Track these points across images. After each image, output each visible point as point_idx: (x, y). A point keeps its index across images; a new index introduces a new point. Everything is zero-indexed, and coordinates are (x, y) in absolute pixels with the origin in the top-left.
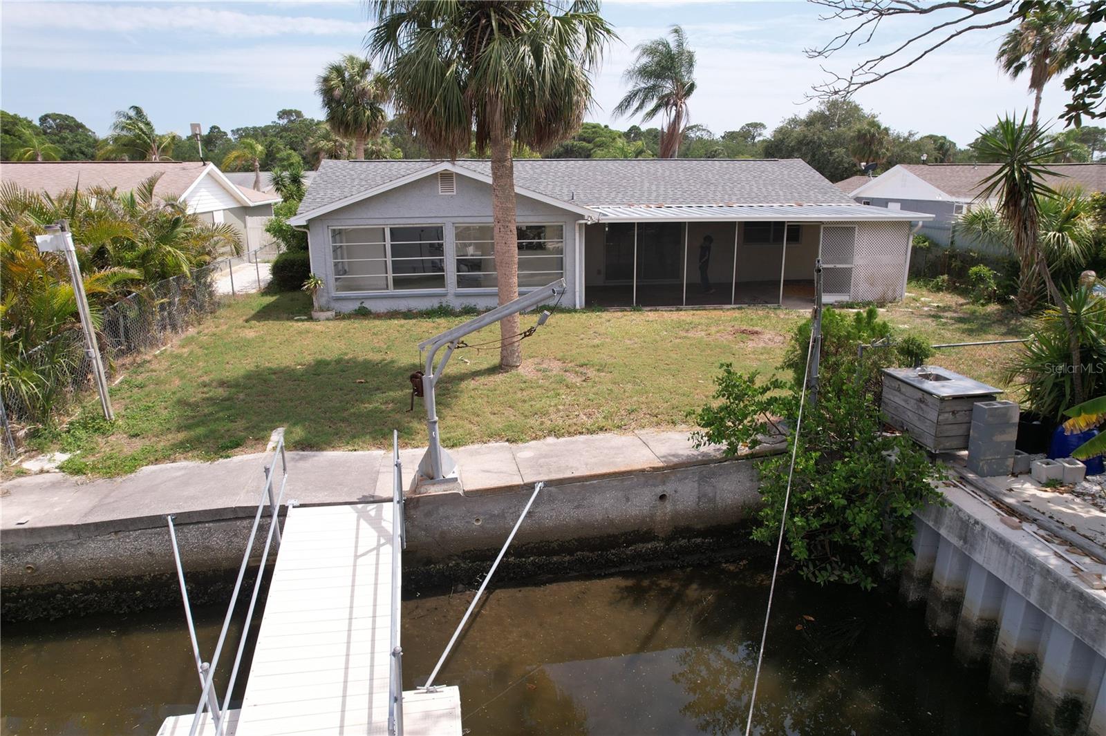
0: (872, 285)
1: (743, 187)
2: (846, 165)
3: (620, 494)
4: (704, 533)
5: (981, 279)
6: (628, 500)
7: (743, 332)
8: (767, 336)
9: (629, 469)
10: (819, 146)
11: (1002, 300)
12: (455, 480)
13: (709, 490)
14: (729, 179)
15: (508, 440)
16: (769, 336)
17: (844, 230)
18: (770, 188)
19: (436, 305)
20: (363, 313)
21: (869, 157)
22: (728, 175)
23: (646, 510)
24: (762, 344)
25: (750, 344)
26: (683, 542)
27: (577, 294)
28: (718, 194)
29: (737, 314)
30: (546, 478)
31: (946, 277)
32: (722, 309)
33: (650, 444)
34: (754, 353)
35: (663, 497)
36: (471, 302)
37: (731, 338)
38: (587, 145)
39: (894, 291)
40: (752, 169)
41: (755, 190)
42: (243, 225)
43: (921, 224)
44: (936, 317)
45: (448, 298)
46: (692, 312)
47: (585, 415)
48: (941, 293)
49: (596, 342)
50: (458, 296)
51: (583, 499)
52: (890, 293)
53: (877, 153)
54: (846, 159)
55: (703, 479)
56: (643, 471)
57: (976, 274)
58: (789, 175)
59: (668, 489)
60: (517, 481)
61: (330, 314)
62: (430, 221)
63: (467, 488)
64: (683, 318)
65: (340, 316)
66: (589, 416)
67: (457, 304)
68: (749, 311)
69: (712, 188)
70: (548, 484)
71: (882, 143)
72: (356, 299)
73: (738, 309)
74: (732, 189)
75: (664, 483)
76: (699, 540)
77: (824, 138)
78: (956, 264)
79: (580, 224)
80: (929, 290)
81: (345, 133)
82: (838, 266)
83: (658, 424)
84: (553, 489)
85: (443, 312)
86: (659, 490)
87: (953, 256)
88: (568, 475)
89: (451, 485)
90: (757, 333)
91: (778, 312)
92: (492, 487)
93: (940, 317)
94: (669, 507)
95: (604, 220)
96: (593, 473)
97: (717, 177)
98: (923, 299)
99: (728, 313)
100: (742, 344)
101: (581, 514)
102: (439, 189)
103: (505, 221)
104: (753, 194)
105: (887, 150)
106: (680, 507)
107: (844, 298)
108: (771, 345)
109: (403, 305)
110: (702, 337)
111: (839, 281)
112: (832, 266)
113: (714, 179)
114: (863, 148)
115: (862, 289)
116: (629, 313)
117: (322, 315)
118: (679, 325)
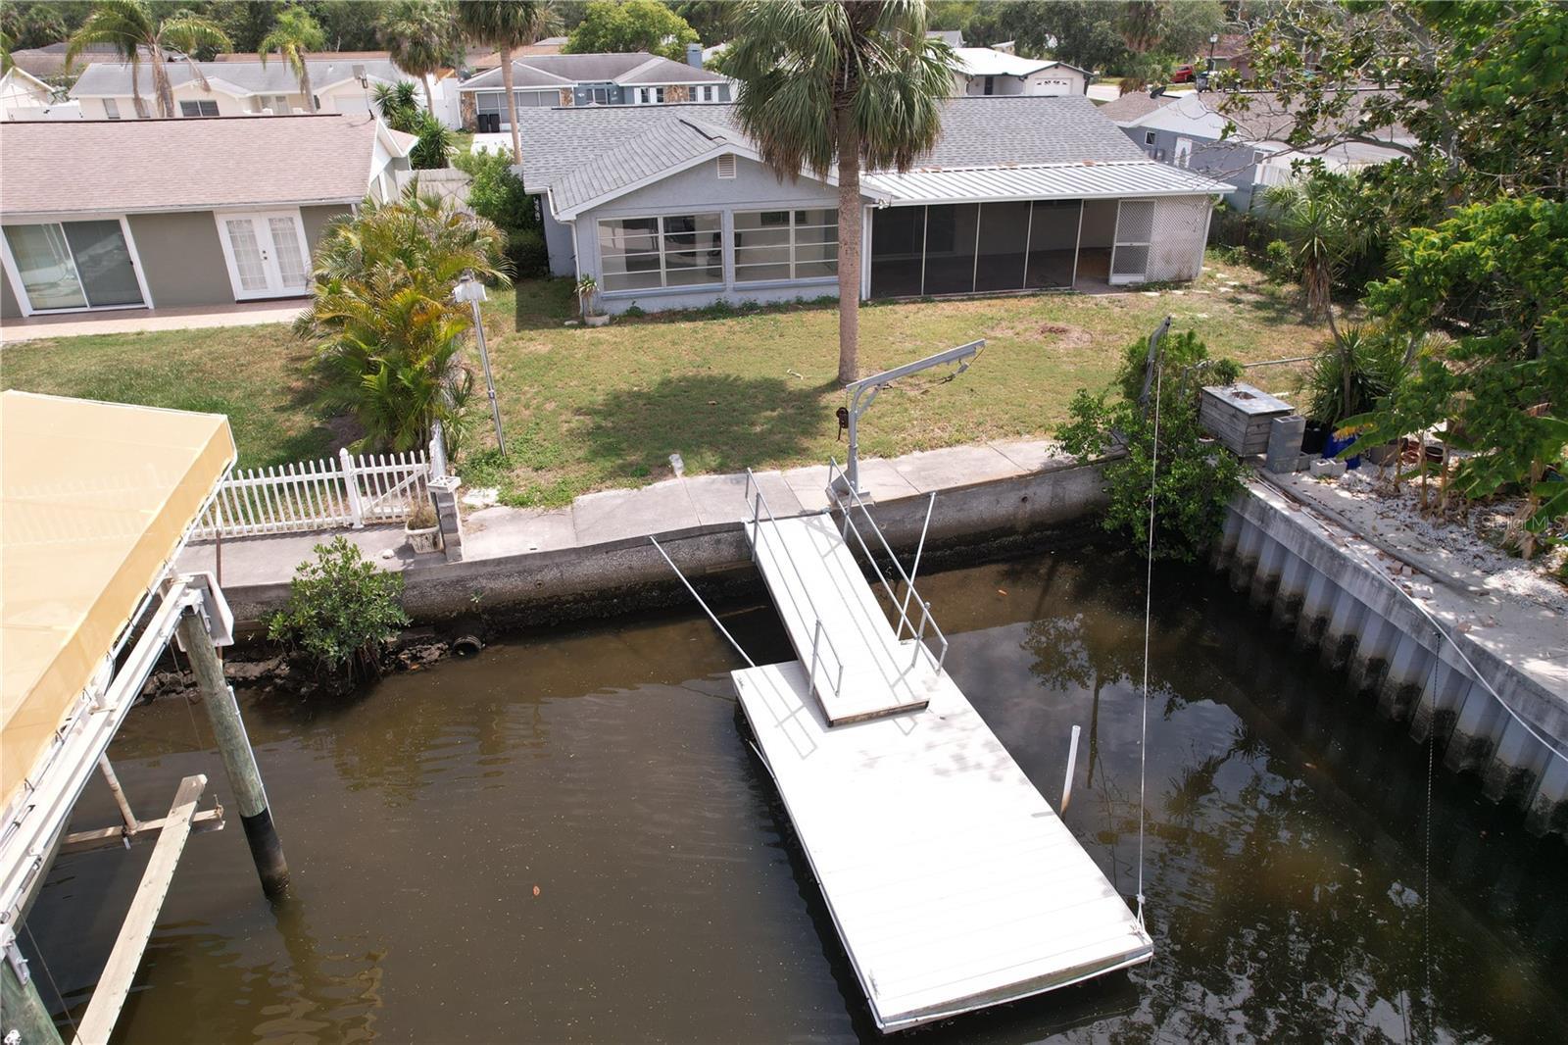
0: (1168, 262)
1: (1023, 139)
2: (1112, 45)
3: (992, 498)
4: (1053, 527)
5: (1277, 255)
6: (998, 502)
7: (1051, 330)
8: (1075, 335)
9: (1000, 478)
11: (1298, 280)
12: (868, 494)
13: (1059, 491)
14: (1007, 127)
15: (881, 456)
16: (1076, 335)
17: (1142, 205)
18: (1055, 140)
19: (714, 302)
20: (635, 316)
21: (1143, 35)
22: (1003, 123)
23: (1011, 510)
24: (1072, 345)
25: (1062, 346)
26: (1036, 535)
27: (864, 284)
28: (997, 149)
29: (1032, 303)
30: (937, 489)
31: (1243, 248)
32: (1016, 297)
33: (1007, 454)
34: (1067, 355)
35: (1024, 499)
36: (751, 297)
37: (1041, 338)
39: (1191, 268)
40: (1029, 111)
41: (1038, 142)
43: (1221, 197)
44: (1235, 301)
45: (726, 293)
46: (986, 302)
47: (939, 428)
48: (1238, 268)
49: (909, 346)
50: (736, 290)
51: (964, 504)
52: (1186, 271)
53: (1153, 28)
54: (1111, 36)
55: (1056, 482)
56: (1011, 478)
57: (1274, 250)
58: (1073, 119)
59: (1029, 492)
60: (914, 492)
61: (606, 318)
62: (707, 209)
63: (877, 500)
64: (981, 311)
65: (616, 321)
66: (943, 430)
67: (735, 300)
68: (1045, 299)
69: (989, 141)
70: (940, 493)
71: (1159, 16)
72: (629, 298)
73: (1033, 295)
74: (1012, 141)
75: (1026, 487)
76: (1049, 533)
78: (1254, 234)
79: (868, 209)
80: (1225, 263)
82: (1135, 244)
83: (1006, 435)
84: (942, 497)
85: (719, 311)
86: (1022, 493)
87: (1251, 224)
88: (952, 485)
89: (867, 498)
90: (1063, 331)
91: (1075, 298)
92: (896, 498)
93: (1239, 302)
94: (1028, 507)
95: (895, 203)
96: (971, 482)
97: (992, 124)
98: (1219, 275)
99: (1024, 301)
100: (1053, 345)
101: (962, 516)
102: (720, 174)
104: (1036, 149)
105: (1166, 25)
106: (1037, 506)
107: (1139, 278)
108: (1081, 345)
109: (677, 304)
110: (1012, 338)
111: (1134, 260)
112: (1128, 244)
113: (989, 127)
114: (1135, 22)
115: (1157, 268)
116: (923, 306)
117: (599, 320)
118: (982, 320)
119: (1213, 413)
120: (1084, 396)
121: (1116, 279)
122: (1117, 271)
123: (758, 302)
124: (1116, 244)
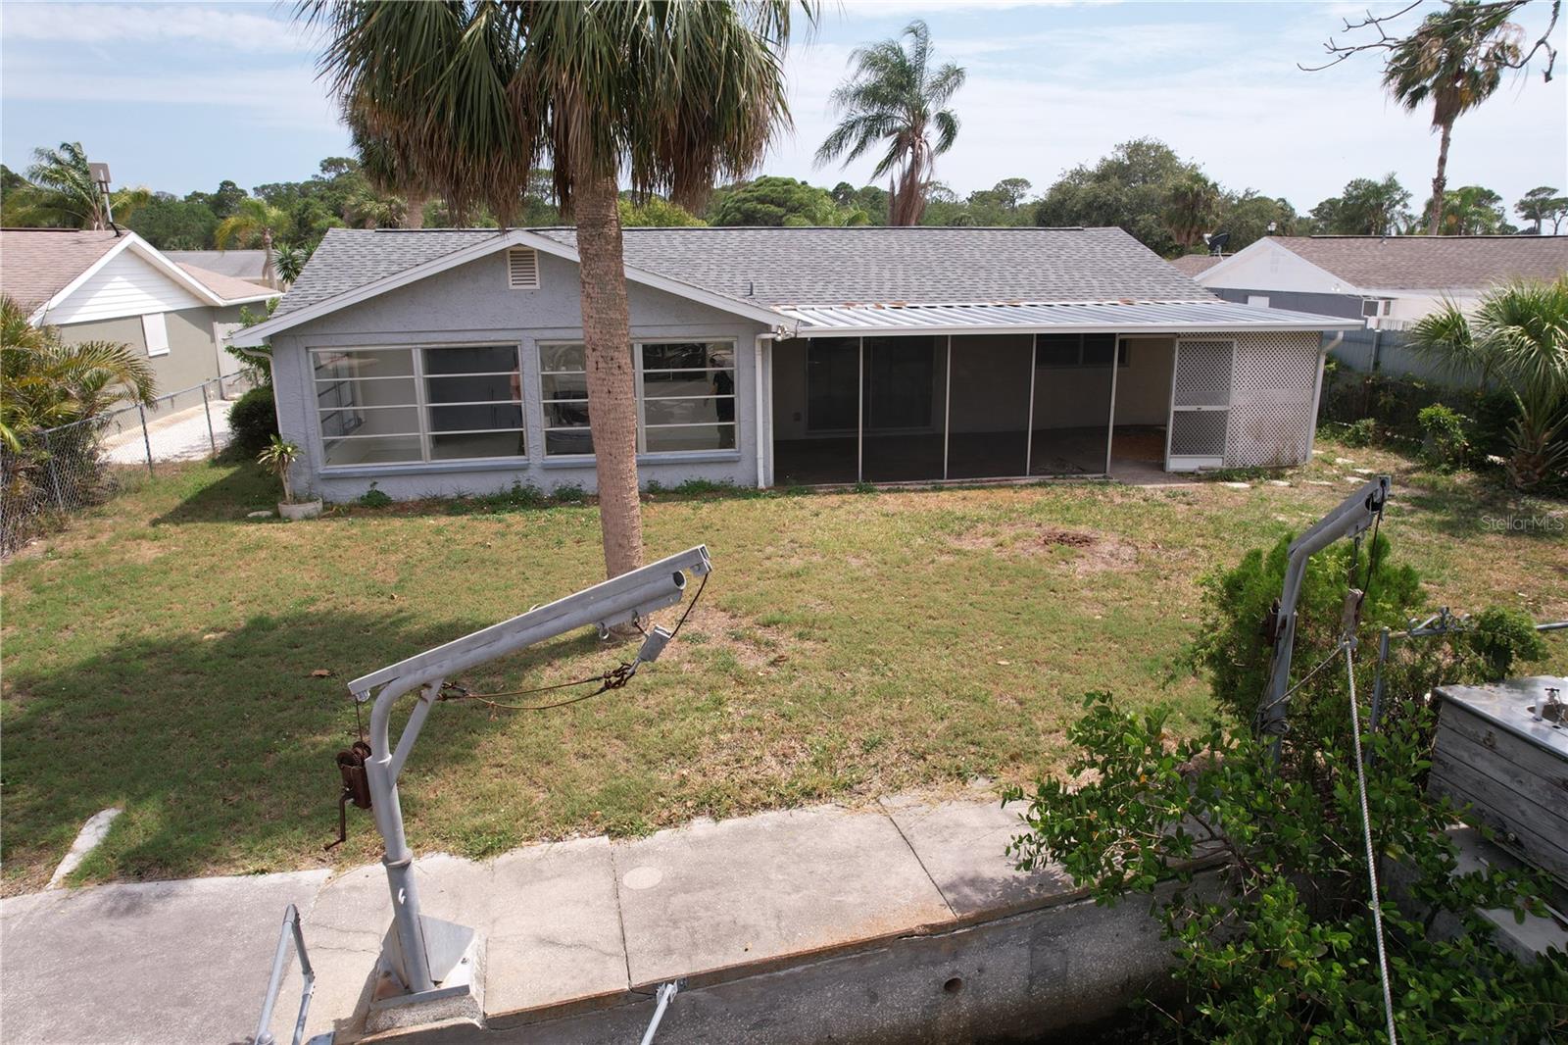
0: (1258, 438)
1: (1032, 273)
2: (1157, 239)
3: (856, 989)
5: (1440, 428)
6: (874, 998)
7: (1062, 539)
8: (1106, 547)
9: (875, 933)
10: (1117, 210)
11: (1479, 466)
12: (463, 991)
13: (1053, 960)
14: (1009, 260)
15: (607, 831)
16: (1109, 548)
17: (1214, 347)
18: (1077, 275)
19: (509, 486)
20: (376, 504)
22: (1006, 254)
23: (915, 1013)
24: (1100, 567)
25: (1080, 568)
27: (760, 463)
28: (992, 284)
29: (1039, 496)
30: (683, 970)
31: (1371, 422)
32: (1011, 486)
33: (919, 842)
34: (1091, 585)
35: (952, 985)
36: (572, 480)
37: (1042, 552)
38: (776, 209)
39: (1294, 448)
40: (1043, 243)
41: (1053, 277)
42: (208, 337)
43: (1341, 335)
45: (530, 473)
46: (960, 494)
47: (774, 755)
48: (1365, 451)
49: (796, 563)
50: (548, 469)
51: (772, 1007)
52: (1287, 453)
53: (1203, 220)
54: (1157, 231)
55: (1041, 938)
56: (910, 934)
57: (1431, 419)
58: (1104, 253)
59: (964, 967)
60: (614, 980)
61: (312, 508)
62: (494, 336)
63: (493, 1010)
64: (948, 506)
65: (333, 511)
66: (783, 758)
67: (546, 484)
68: (1059, 490)
69: (983, 274)
70: (688, 983)
71: (1210, 207)
72: (364, 476)
73: (1040, 485)
74: (1015, 276)
75: (955, 955)
77: (1124, 199)
78: (1385, 399)
79: (764, 341)
80: (1344, 444)
81: (389, 186)
82: (1204, 408)
83: (929, 779)
84: (699, 994)
85: (523, 499)
86: (944, 972)
87: (1380, 387)
88: (734, 958)
89: (454, 1005)
90: (1085, 541)
91: (1109, 490)
92: (554, 1001)
94: (965, 1002)
95: (806, 334)
96: (793, 950)
97: (989, 256)
98: (1339, 460)
99: (1024, 494)
100: (1063, 566)
102: (510, 280)
103: (606, 347)
104: (1049, 284)
105: (1217, 216)
106: (990, 1000)
107: (1215, 462)
108: (1116, 567)
109: (448, 488)
110: (989, 552)
111: (1204, 433)
112: (1194, 408)
113: (983, 260)
114: (1182, 214)
115: (1242, 447)
116: (853, 497)
117: (298, 510)
118: (943, 521)
119: (1480, 763)
120: (1105, 714)
121: (1175, 463)
122: (1177, 451)
123: (584, 488)
124: (1174, 408)
